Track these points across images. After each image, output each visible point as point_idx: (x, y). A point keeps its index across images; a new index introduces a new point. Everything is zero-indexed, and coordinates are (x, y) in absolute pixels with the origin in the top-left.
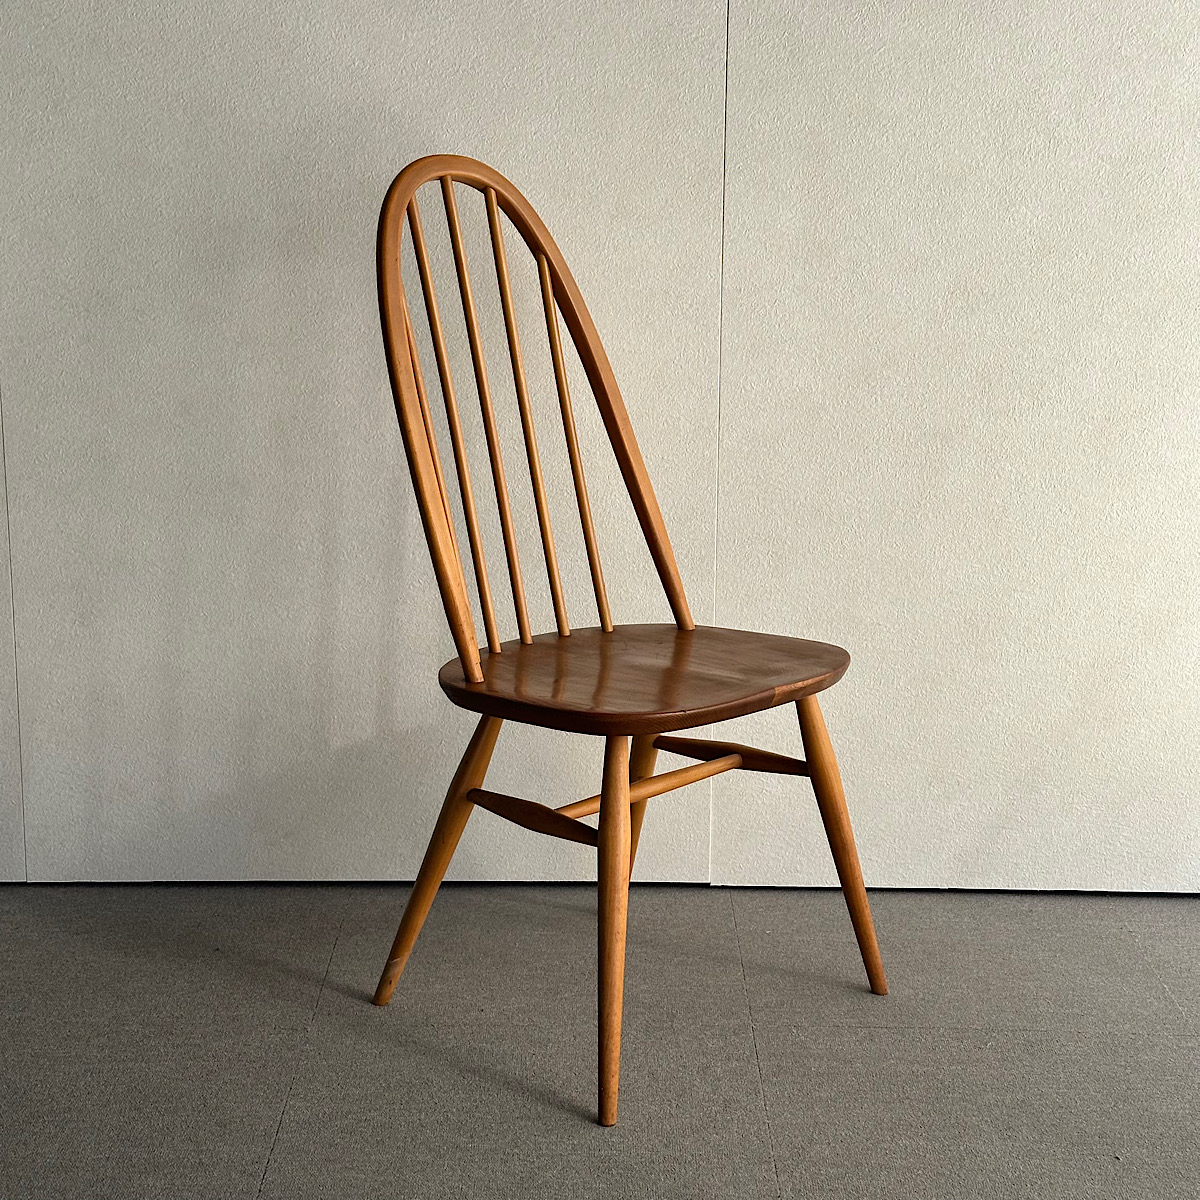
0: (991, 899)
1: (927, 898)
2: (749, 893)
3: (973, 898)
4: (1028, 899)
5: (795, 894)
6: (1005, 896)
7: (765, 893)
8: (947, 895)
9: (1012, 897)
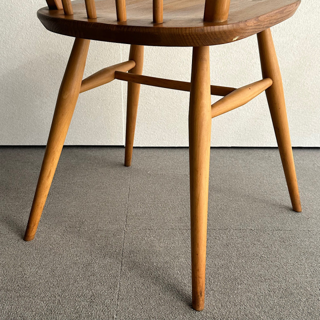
0: (251, 151)
1: (222, 151)
2: (141, 150)
3: (243, 151)
4: (267, 151)
5: (163, 150)
6: (257, 150)
7: (149, 150)
8: (231, 150)
9: (260, 150)
